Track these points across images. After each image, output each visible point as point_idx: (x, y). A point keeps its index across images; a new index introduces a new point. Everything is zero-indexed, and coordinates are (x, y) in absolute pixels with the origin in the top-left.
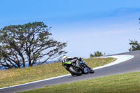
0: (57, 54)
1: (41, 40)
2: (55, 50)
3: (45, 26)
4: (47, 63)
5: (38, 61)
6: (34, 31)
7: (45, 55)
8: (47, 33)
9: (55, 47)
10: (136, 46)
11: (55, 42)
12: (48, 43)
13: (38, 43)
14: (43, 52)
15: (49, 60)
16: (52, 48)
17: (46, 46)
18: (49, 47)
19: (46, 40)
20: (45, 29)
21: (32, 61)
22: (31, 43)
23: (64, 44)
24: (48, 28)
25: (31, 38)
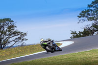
0: (20, 40)
1: (9, 31)
2: (19, 38)
3: (12, 21)
4: (14, 47)
5: (7, 46)
6: (4, 25)
7: (12, 41)
8: (13, 26)
9: (19, 36)
10: (75, 35)
11: (19, 32)
12: (14, 33)
13: (7, 33)
14: (11, 39)
15: (15, 45)
16: (17, 37)
17: (12, 35)
18: (15, 36)
19: (12, 31)
20: (12, 23)
21: (3, 46)
22: (2, 33)
23: (25, 33)
24: (14, 23)
25: (2, 29)
